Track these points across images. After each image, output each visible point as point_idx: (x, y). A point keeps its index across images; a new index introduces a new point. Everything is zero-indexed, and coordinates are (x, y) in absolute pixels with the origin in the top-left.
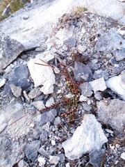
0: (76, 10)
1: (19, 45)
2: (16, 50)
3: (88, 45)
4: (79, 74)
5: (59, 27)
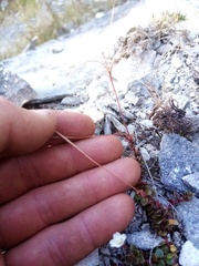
0: (159, 17)
1: (22, 86)
2: (14, 96)
3: (192, 94)
4: (176, 170)
5: (118, 56)
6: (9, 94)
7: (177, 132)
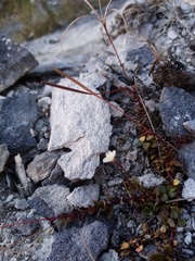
1: (24, 54)
2: (17, 64)
3: (188, 60)
4: (177, 118)
5: (115, 33)
6: (12, 62)
7: (176, 85)
